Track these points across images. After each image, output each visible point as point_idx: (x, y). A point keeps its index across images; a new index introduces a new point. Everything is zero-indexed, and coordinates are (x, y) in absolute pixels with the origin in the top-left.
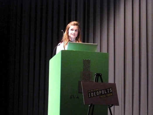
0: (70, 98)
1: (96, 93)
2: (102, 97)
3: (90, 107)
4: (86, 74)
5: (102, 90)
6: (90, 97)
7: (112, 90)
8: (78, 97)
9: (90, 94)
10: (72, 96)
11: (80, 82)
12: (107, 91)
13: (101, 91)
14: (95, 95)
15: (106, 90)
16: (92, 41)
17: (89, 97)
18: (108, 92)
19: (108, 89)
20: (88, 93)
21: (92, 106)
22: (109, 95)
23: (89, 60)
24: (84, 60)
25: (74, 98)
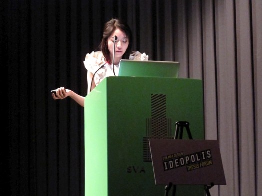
0: (129, 172)
1: (179, 161)
2: (191, 167)
3: (168, 189)
5: (191, 155)
6: (167, 168)
7: (210, 153)
8: (143, 170)
9: (167, 164)
10: (132, 168)
13: (189, 156)
14: (177, 166)
15: (199, 153)
18: (204, 158)
19: (203, 153)
20: (164, 162)
21: (172, 188)
22: (205, 163)
23: (164, 94)
24: (154, 94)
25: (136, 172)
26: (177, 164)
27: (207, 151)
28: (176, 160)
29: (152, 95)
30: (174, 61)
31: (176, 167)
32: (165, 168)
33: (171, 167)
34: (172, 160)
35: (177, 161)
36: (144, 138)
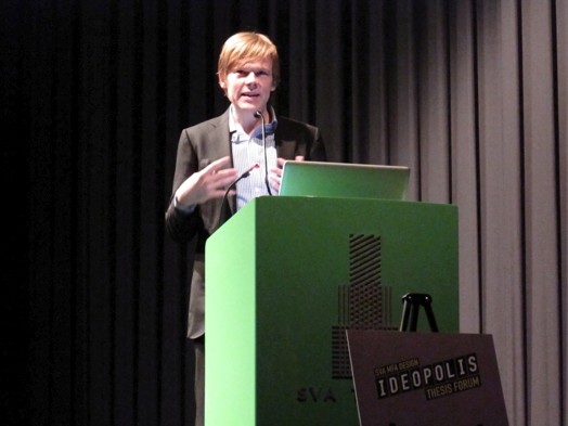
0: (300, 400)
1: (409, 379)
2: (434, 392)
4: (364, 295)
5: (435, 365)
6: (383, 394)
7: (475, 362)
8: (331, 398)
9: (384, 384)
10: (308, 394)
11: (337, 333)
12: (455, 368)
13: (432, 367)
14: (404, 388)
15: (451, 362)
16: (383, 157)
17: (381, 397)
18: (463, 373)
19: (461, 361)
20: (378, 380)
22: (464, 384)
23: (376, 237)
24: (355, 236)
25: (315, 400)
26: (406, 385)
27: (468, 357)
28: (403, 376)
29: (351, 236)
30: (389, 164)
31: (405, 391)
32: (380, 392)
33: (393, 391)
34: (395, 376)
35: (405, 378)
36: (334, 328)
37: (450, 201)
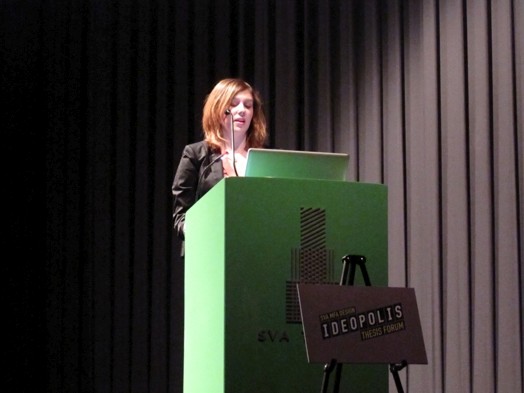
0: (261, 340)
1: (347, 323)
2: (368, 334)
3: (328, 371)
4: (311, 257)
5: (369, 312)
6: (327, 335)
7: (401, 310)
8: (285, 338)
9: (328, 327)
10: (266, 335)
11: (290, 287)
13: (366, 314)
14: (344, 331)
15: (381, 310)
16: (329, 145)
17: (324, 338)
18: (390, 318)
19: (389, 309)
20: (322, 325)
21: (336, 368)
22: (392, 328)
23: (322, 209)
24: (305, 209)
25: (273, 340)
26: (345, 328)
27: (395, 306)
28: (342, 321)
29: (302, 209)
31: (344, 333)
32: (324, 333)
33: (334, 333)
34: (336, 321)
35: (344, 323)
36: (287, 282)
37: (382, 182)
